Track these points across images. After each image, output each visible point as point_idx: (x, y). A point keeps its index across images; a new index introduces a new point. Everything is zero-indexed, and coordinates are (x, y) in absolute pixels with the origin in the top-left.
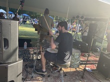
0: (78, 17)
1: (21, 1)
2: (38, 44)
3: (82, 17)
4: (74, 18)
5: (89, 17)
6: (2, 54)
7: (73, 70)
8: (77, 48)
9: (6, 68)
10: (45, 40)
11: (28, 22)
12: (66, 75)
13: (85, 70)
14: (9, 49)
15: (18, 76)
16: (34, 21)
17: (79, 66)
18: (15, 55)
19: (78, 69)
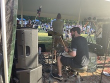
0: (90, 18)
1: (38, 10)
2: (53, 49)
3: (94, 19)
4: (85, 20)
5: (102, 18)
6: (25, 60)
7: (90, 74)
8: (93, 52)
9: (28, 74)
10: (60, 44)
11: (39, 27)
12: (82, 80)
13: (102, 74)
14: (30, 55)
15: (38, 81)
16: (45, 26)
17: (95, 70)
18: (35, 61)
19: (95, 73)
